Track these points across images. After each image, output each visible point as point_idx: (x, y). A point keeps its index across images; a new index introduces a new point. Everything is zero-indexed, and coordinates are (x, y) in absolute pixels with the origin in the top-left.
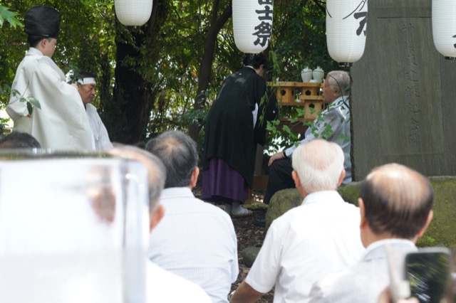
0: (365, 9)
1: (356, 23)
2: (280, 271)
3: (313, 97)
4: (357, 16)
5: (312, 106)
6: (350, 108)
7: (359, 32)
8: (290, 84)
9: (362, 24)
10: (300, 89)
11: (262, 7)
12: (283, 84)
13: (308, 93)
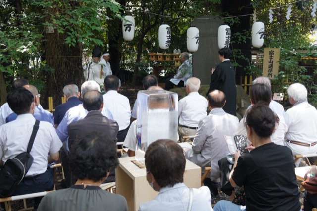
0: (198, 36)
1: (196, 40)
2: (181, 113)
3: (177, 59)
4: (196, 38)
5: (177, 62)
6: (192, 64)
7: (197, 43)
8: (170, 55)
9: (197, 40)
10: (174, 56)
11: (168, 35)
12: (167, 55)
13: (176, 58)
